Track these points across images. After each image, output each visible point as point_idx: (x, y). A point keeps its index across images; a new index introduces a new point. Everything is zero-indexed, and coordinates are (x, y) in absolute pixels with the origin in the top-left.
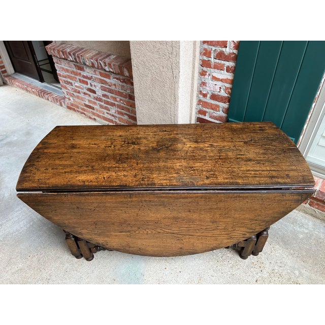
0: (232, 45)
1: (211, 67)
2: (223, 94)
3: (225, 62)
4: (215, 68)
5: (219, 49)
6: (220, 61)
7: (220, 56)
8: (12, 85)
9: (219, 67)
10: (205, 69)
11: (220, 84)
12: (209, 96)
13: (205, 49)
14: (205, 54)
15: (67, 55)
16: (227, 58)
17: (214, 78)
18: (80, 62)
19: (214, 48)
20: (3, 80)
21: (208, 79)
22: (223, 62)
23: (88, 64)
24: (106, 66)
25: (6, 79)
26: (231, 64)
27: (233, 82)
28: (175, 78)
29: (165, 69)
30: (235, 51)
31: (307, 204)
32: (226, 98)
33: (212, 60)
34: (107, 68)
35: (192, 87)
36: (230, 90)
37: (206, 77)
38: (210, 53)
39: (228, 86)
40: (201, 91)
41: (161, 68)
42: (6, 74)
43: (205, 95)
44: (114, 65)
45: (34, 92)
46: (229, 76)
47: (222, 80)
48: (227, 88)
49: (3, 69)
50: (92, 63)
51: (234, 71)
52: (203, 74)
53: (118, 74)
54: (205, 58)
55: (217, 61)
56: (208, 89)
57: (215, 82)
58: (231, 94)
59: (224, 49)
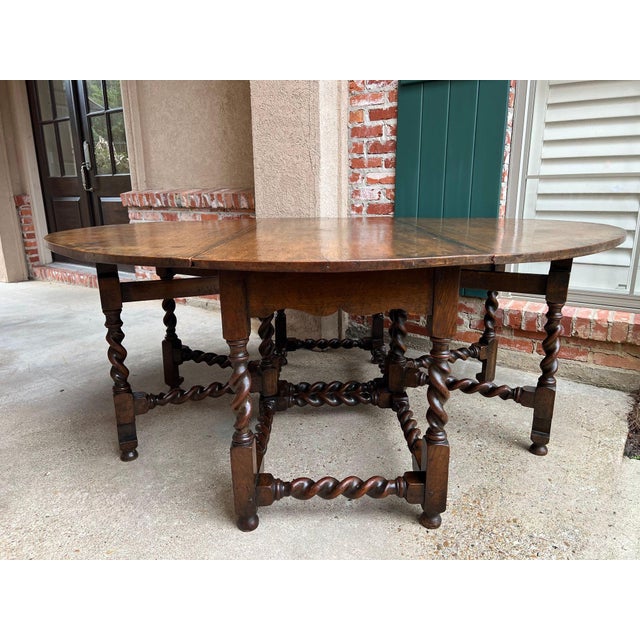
0: (389, 130)
1: (364, 167)
2: (385, 200)
3: (382, 155)
4: (369, 166)
5: (372, 140)
6: (375, 156)
7: (376, 148)
8: (44, 277)
9: (375, 164)
10: (356, 171)
11: (377, 187)
12: (364, 209)
13: (355, 144)
14: (355, 151)
15: (153, 198)
16: (383, 149)
17: (371, 181)
18: (173, 204)
19: (366, 140)
20: (29, 272)
21: (361, 185)
22: (379, 156)
23: (184, 204)
24: (212, 200)
25: (37, 270)
26: (390, 155)
27: (395, 180)
28: (314, 169)
29: (301, 159)
30: (393, 138)
31: (535, 352)
32: (388, 206)
33: (365, 156)
34: (214, 205)
35: (339, 189)
36: (393, 193)
37: (359, 181)
38: (361, 147)
39: (390, 187)
40: (353, 205)
41: (295, 160)
42: (36, 263)
43: (359, 210)
44: (226, 195)
45: (81, 281)
46: (389, 173)
47: (380, 182)
48: (388, 191)
49: (34, 256)
50: (193, 202)
51: (395, 164)
52: (354, 178)
53: (232, 209)
54: (356, 156)
55: (372, 156)
56: (362, 198)
57: (372, 187)
58: (394, 198)
59: (379, 139)
